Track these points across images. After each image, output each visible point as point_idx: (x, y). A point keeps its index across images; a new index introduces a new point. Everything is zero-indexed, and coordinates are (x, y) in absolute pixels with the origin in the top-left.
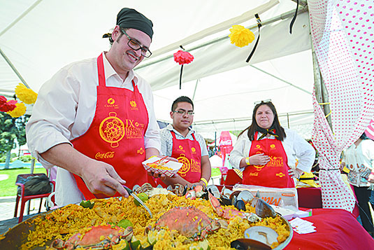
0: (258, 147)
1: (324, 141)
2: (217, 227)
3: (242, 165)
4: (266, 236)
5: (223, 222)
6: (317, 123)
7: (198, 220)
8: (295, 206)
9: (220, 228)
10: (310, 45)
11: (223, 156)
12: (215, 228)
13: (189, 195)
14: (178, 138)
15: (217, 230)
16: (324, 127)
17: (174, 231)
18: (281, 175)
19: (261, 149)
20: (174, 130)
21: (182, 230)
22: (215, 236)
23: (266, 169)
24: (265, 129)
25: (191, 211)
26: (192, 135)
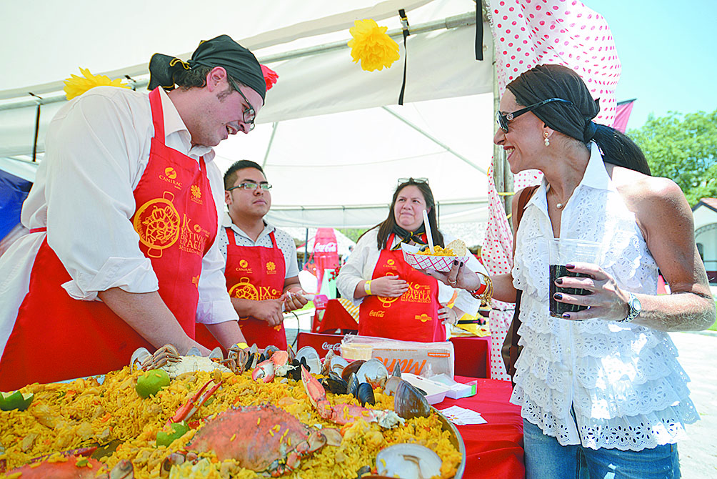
0: (391, 262)
1: (502, 260)
2: (320, 445)
3: (358, 294)
4: (418, 464)
5: (331, 433)
6: (493, 227)
7: (281, 433)
8: (448, 373)
9: (326, 445)
10: (490, 84)
11: (318, 273)
12: (315, 445)
13: (260, 372)
14: (240, 242)
15: (319, 451)
16: (504, 235)
17: (230, 462)
18: (424, 318)
19: (395, 268)
20: (234, 227)
21: (246, 457)
22: (315, 463)
23: (400, 305)
24: (408, 232)
25: (265, 414)
26: (271, 235)
